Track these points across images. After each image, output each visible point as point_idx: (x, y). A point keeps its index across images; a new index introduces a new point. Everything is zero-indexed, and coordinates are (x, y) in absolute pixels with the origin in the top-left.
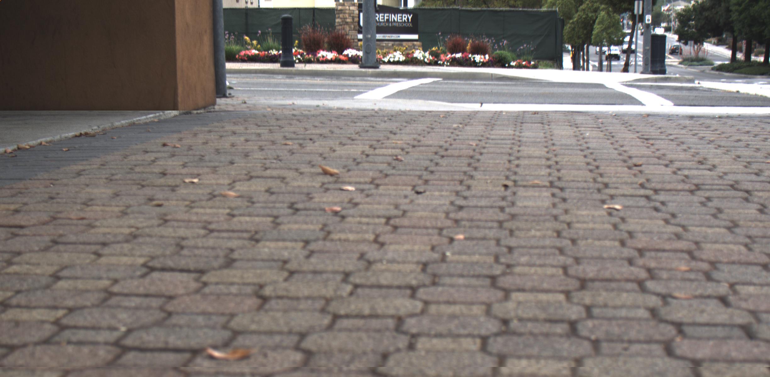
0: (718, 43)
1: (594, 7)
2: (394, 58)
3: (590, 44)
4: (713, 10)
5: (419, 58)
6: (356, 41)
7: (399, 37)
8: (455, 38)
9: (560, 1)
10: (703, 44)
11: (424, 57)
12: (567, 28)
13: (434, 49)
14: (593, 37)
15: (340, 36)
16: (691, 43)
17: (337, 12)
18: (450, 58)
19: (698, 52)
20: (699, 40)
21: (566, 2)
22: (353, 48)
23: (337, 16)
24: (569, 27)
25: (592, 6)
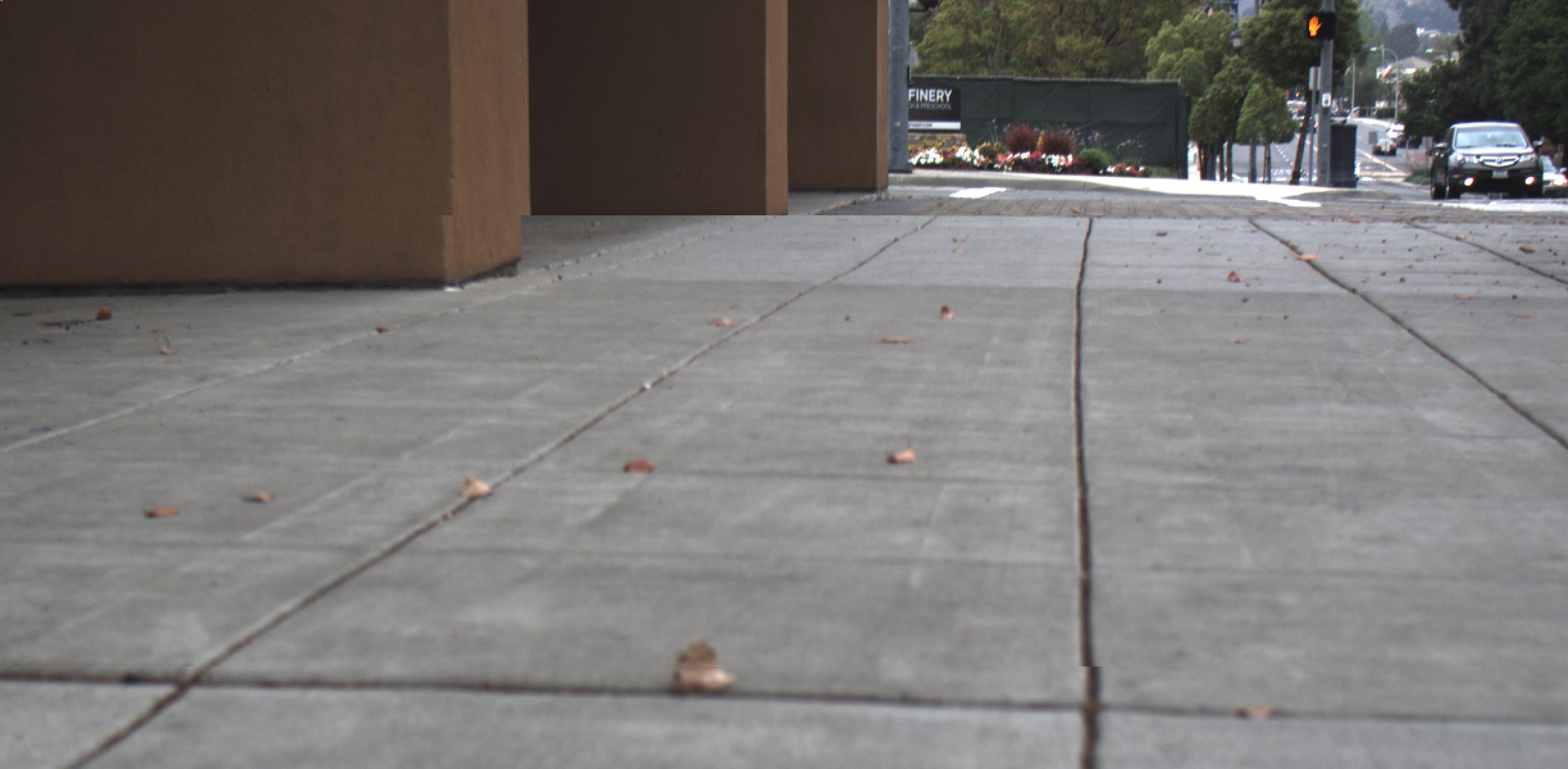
1: (1242, 75)
2: (927, 158)
3: (1234, 141)
5: (964, 158)
7: (930, 125)
8: (1016, 129)
11: (973, 158)
12: (1195, 110)
13: (985, 145)
14: (1239, 128)
16: (1426, 141)
18: (1013, 160)
24: (1198, 111)
25: (1239, 73)
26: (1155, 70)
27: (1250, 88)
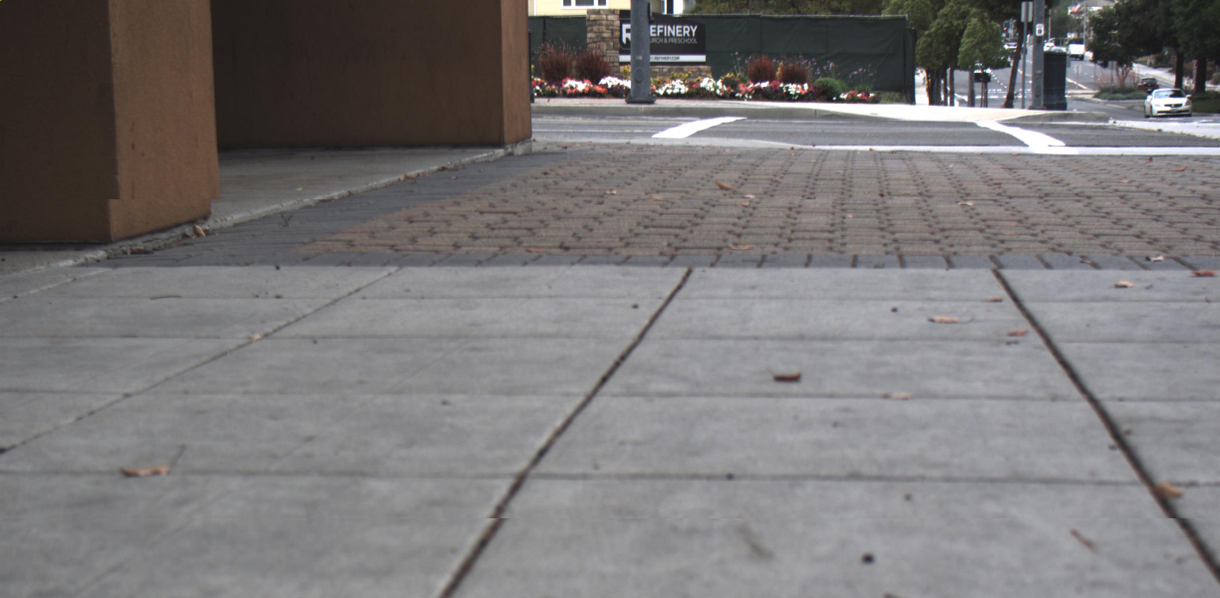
0: (1156, 63)
1: (962, 10)
2: (673, 89)
3: (955, 67)
4: (1146, 13)
5: (708, 88)
6: (617, 64)
7: (678, 58)
8: (758, 60)
9: (909, 2)
10: (1131, 66)
11: (716, 87)
12: (921, 42)
13: (728, 75)
14: (959, 56)
15: (594, 57)
16: (1113, 63)
17: (590, 23)
18: (753, 88)
19: (1124, 79)
20: (1125, 60)
21: (918, 3)
22: (613, 76)
23: (589, 28)
24: (924, 42)
25: (959, 9)
26: (888, 9)
27: (969, 21)
